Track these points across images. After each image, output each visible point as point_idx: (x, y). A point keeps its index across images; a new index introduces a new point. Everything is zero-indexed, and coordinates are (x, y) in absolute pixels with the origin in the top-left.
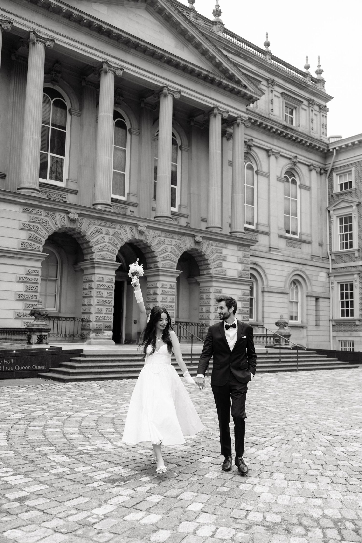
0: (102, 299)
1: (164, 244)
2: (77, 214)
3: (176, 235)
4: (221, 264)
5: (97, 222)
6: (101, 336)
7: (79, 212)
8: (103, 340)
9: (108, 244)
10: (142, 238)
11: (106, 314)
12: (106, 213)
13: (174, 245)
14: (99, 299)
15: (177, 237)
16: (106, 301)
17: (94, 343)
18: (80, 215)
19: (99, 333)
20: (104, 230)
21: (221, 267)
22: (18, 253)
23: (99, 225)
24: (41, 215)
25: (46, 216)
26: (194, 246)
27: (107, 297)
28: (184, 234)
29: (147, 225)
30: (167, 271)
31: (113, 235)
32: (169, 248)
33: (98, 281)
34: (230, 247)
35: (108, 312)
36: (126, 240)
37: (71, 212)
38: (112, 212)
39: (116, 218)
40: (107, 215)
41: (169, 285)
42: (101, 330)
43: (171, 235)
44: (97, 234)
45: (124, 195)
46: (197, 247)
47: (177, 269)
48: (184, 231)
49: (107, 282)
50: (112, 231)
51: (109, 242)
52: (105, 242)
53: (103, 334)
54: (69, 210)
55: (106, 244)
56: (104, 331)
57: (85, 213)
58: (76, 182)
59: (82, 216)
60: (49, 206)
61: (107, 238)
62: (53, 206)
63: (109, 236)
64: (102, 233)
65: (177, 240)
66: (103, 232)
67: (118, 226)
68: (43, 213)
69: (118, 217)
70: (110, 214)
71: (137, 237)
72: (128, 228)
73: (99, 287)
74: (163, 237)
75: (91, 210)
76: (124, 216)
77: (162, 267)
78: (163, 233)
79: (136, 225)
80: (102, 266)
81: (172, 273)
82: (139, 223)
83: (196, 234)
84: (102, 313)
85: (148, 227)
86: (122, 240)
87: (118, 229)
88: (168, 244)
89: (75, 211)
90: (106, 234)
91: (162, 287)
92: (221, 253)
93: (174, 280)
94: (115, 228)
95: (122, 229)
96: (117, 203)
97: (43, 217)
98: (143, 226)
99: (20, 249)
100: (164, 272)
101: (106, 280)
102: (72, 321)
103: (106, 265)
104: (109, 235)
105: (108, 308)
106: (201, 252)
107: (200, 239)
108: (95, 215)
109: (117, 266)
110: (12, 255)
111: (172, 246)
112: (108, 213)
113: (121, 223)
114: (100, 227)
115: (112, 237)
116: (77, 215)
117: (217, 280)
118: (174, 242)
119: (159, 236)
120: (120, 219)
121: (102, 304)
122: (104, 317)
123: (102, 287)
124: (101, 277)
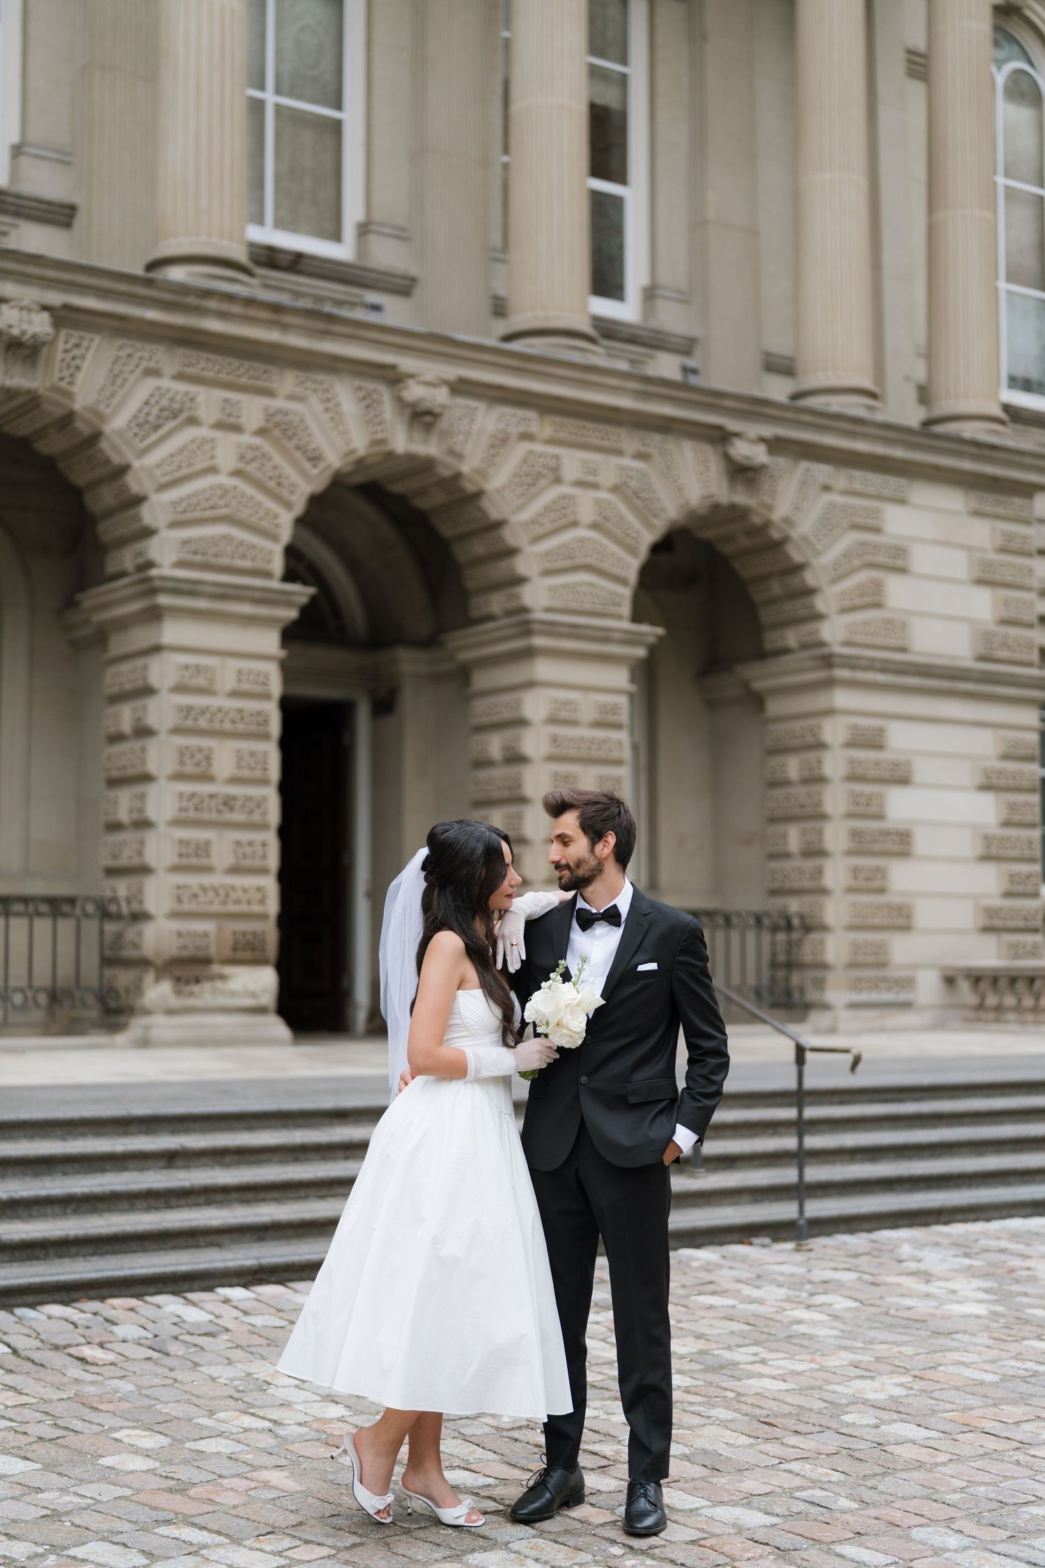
0: (205, 789)
1: (558, 480)
2: (45, 308)
3: (623, 433)
4: (878, 586)
5: (168, 360)
6: (205, 994)
7: (56, 298)
8: (220, 1019)
9: (234, 482)
10: (428, 448)
11: (235, 870)
12: (212, 304)
13: (615, 489)
14: (187, 788)
15: (629, 441)
16: (229, 802)
17: (169, 1035)
19: (197, 981)
20: (208, 402)
21: (878, 605)
23: (180, 377)
26: (724, 493)
27: (234, 780)
28: (666, 426)
29: (453, 372)
30: (575, 632)
31: (261, 432)
32: (586, 505)
33: (180, 688)
34: (925, 495)
35: (247, 863)
36: (334, 460)
37: (6, 302)
38: (250, 302)
39: (273, 336)
40: (222, 315)
41: (587, 707)
42: (207, 961)
43: (594, 432)
44: (170, 425)
45: (336, 236)
46: (741, 498)
47: (636, 617)
48: (668, 410)
49: (235, 694)
50: (252, 410)
51: (237, 473)
52: (213, 470)
53: (219, 984)
55: (222, 479)
56: (228, 970)
57: (90, 303)
58: (64, 158)
59: (75, 325)
61: (227, 450)
63: (234, 438)
64: (193, 421)
65: (628, 462)
66: (200, 414)
67: (287, 381)
69: (284, 327)
70: (236, 309)
71: (402, 441)
72: (345, 393)
73: (189, 723)
74: (551, 441)
75: (123, 287)
76: (321, 325)
77: (549, 610)
78: (549, 419)
79: (393, 377)
80: (202, 604)
81: (606, 640)
82: (406, 363)
83: (731, 425)
84: (208, 870)
85: (460, 388)
86: (315, 459)
87: (292, 397)
88: (579, 483)
89: (31, 294)
90: (219, 426)
91: (553, 720)
92: (877, 530)
93: (619, 677)
94: (270, 393)
95: (314, 400)
96: (299, 272)
98: (429, 377)
100: (560, 635)
101: (230, 683)
102: (39, 914)
103: (222, 597)
104: (236, 428)
105: (245, 836)
106: (767, 525)
107: (760, 454)
108: (152, 314)
109: (289, 604)
111: (604, 495)
112: (225, 307)
113: (306, 362)
114: (182, 387)
115: (257, 441)
116: (45, 316)
117: (860, 675)
118: (609, 469)
119: (527, 437)
120: (297, 341)
121: (206, 816)
122: (222, 892)
123: (203, 723)
124: (198, 669)
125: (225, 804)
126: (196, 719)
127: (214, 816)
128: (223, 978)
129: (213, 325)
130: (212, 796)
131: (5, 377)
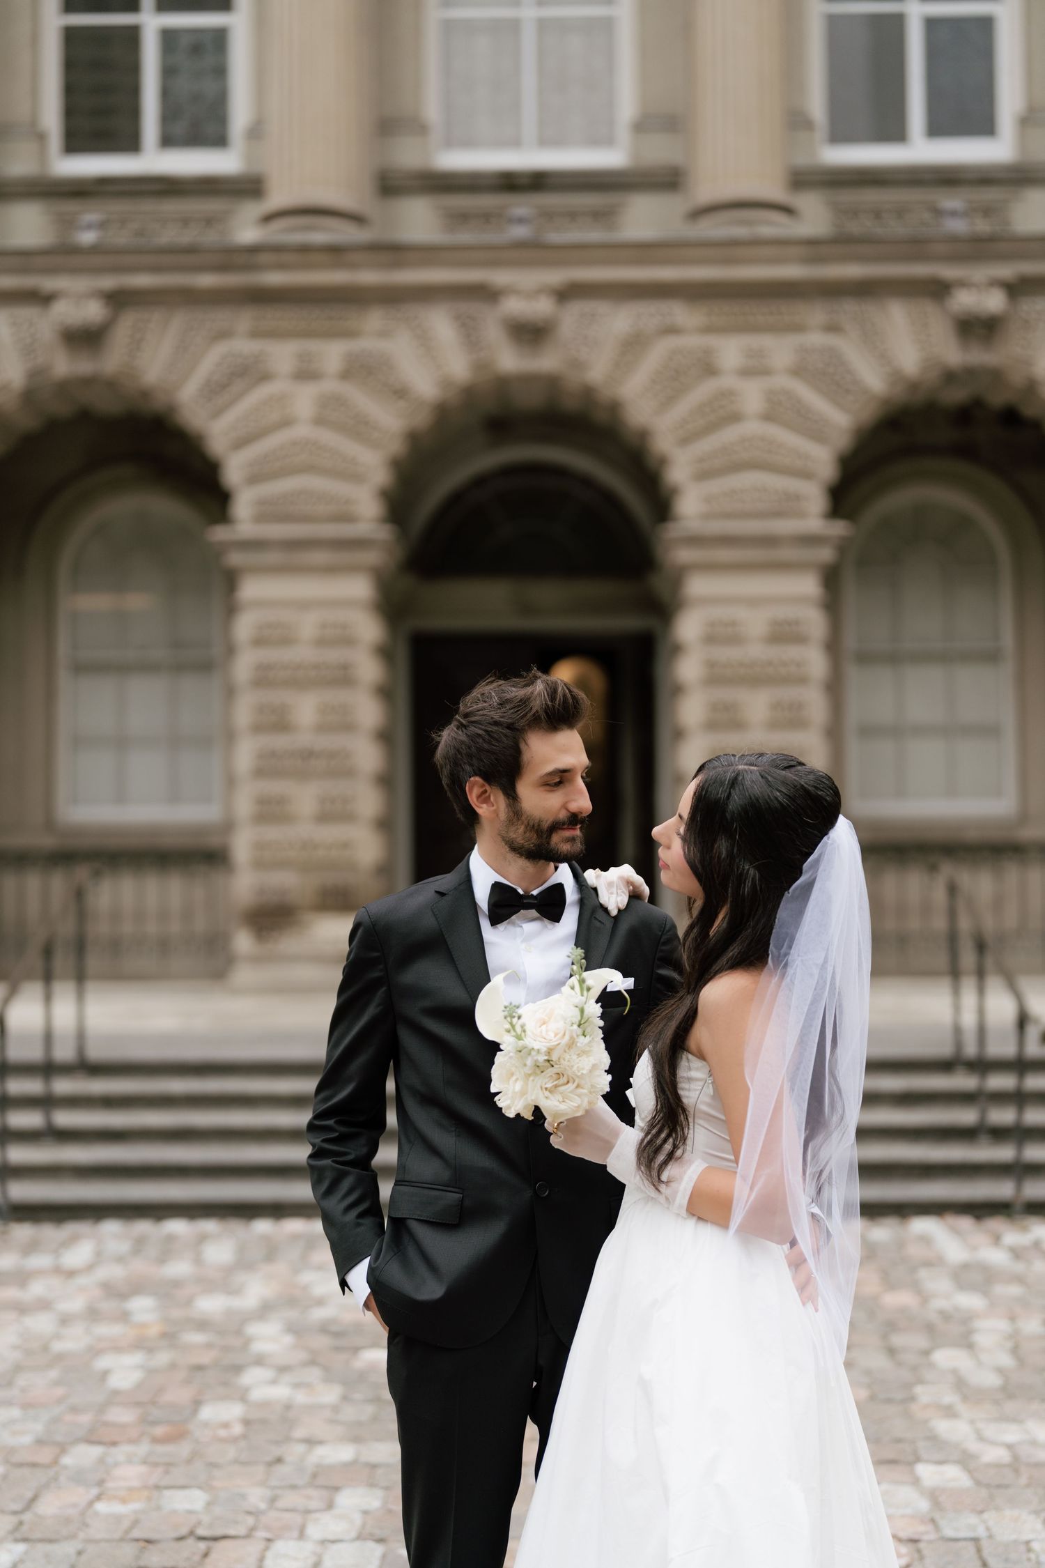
1: (714, 373)
2: (98, 295)
3: (805, 305)
5: (245, 319)
7: (109, 282)
9: (315, 431)
10: (546, 362)
11: (322, 819)
12: (264, 258)
13: (793, 371)
14: (268, 742)
15: (816, 314)
16: (308, 754)
18: (127, 300)
20: (284, 354)
23: (253, 335)
26: (953, 354)
27: (319, 729)
28: (865, 290)
29: (556, 277)
31: (343, 376)
32: (752, 396)
37: (57, 295)
39: (340, 277)
40: (281, 267)
41: (756, 623)
42: (292, 910)
43: (766, 311)
44: (242, 386)
46: (978, 357)
48: (857, 271)
49: (318, 645)
50: (332, 354)
54: (47, 284)
55: (301, 430)
57: (142, 280)
59: (143, 305)
61: (304, 400)
63: (313, 386)
64: (267, 377)
65: (812, 338)
66: (273, 369)
67: (374, 319)
69: (353, 266)
71: (511, 361)
72: (439, 323)
73: (268, 677)
74: (704, 331)
78: (698, 306)
79: (487, 294)
80: (274, 557)
81: (772, 545)
82: (499, 277)
83: (947, 272)
84: (291, 819)
85: (568, 293)
87: (376, 336)
88: (741, 372)
90: (297, 377)
91: (708, 640)
93: (808, 586)
94: (352, 335)
95: (403, 334)
98: (526, 289)
101: (312, 632)
104: (316, 377)
107: (996, 302)
108: (206, 280)
111: (777, 380)
113: (392, 297)
114: (256, 344)
115: (339, 385)
116: (98, 302)
118: (786, 350)
119: (672, 330)
120: (369, 277)
121: (280, 767)
123: (282, 677)
124: (275, 622)
129: (274, 279)
131: (64, 365)
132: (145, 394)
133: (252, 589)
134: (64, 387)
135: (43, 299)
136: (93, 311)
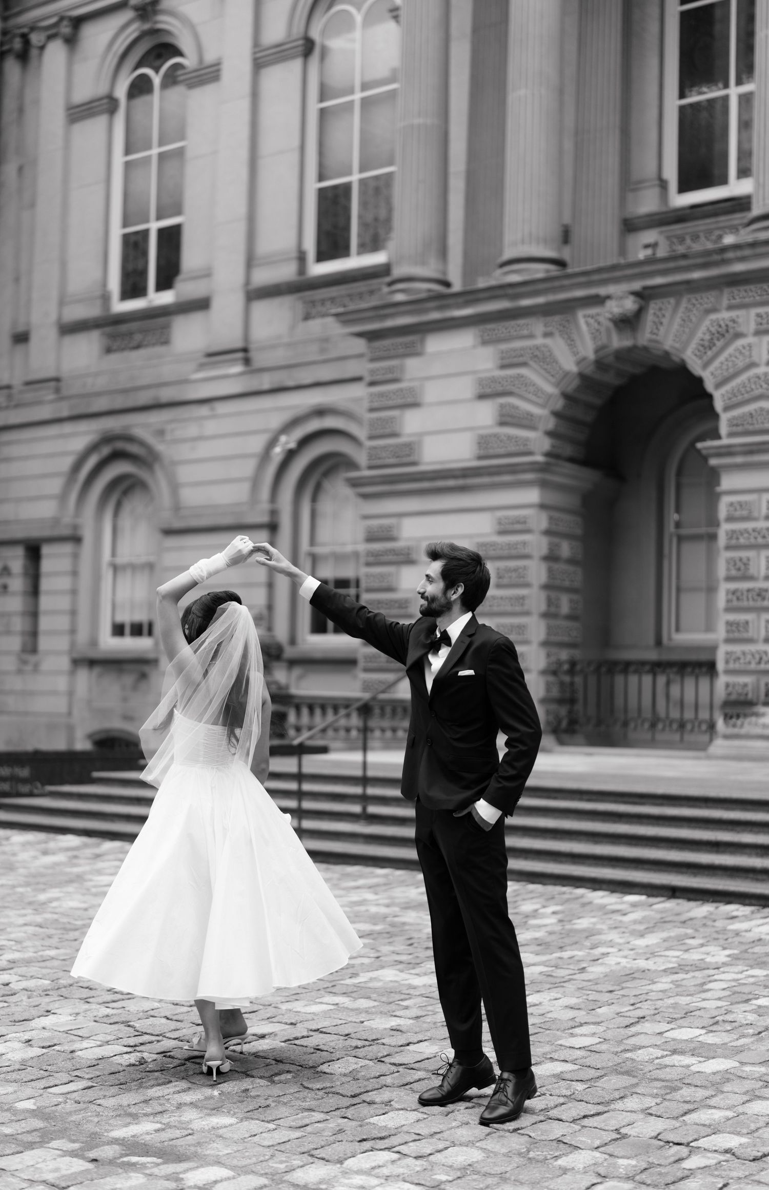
0: (745, 585)
2: (632, 294)
5: (718, 299)
6: (746, 726)
7: (637, 285)
8: (756, 744)
12: (730, 255)
14: (733, 586)
16: (762, 594)
17: (721, 752)
18: (644, 296)
19: (738, 716)
20: (747, 319)
22: (466, 473)
23: (730, 308)
24: (531, 336)
25: (547, 335)
33: (730, 519)
37: (608, 297)
40: (742, 259)
42: (750, 704)
44: (719, 344)
49: (767, 518)
52: (753, 365)
53: (753, 719)
54: (602, 291)
55: (760, 370)
56: (764, 710)
57: (659, 280)
59: (658, 297)
60: (540, 300)
61: (763, 349)
62: (551, 298)
63: (767, 338)
64: (739, 335)
66: (742, 329)
68: (538, 326)
70: (747, 252)
73: (734, 542)
80: (739, 460)
84: (748, 640)
89: (622, 288)
90: (758, 333)
97: (539, 341)
99: (480, 458)
101: (764, 511)
103: (751, 452)
108: (696, 275)
110: (451, 483)
112: (739, 253)
114: (729, 315)
116: (633, 298)
121: (745, 604)
122: (757, 657)
123: (742, 541)
124: (740, 504)
125: (759, 595)
126: (738, 539)
127: (751, 603)
128: (757, 715)
129: (739, 267)
130: (749, 590)
131: (618, 342)
132: (667, 354)
133: (727, 482)
134: (620, 355)
135: (599, 300)
136: (630, 305)
